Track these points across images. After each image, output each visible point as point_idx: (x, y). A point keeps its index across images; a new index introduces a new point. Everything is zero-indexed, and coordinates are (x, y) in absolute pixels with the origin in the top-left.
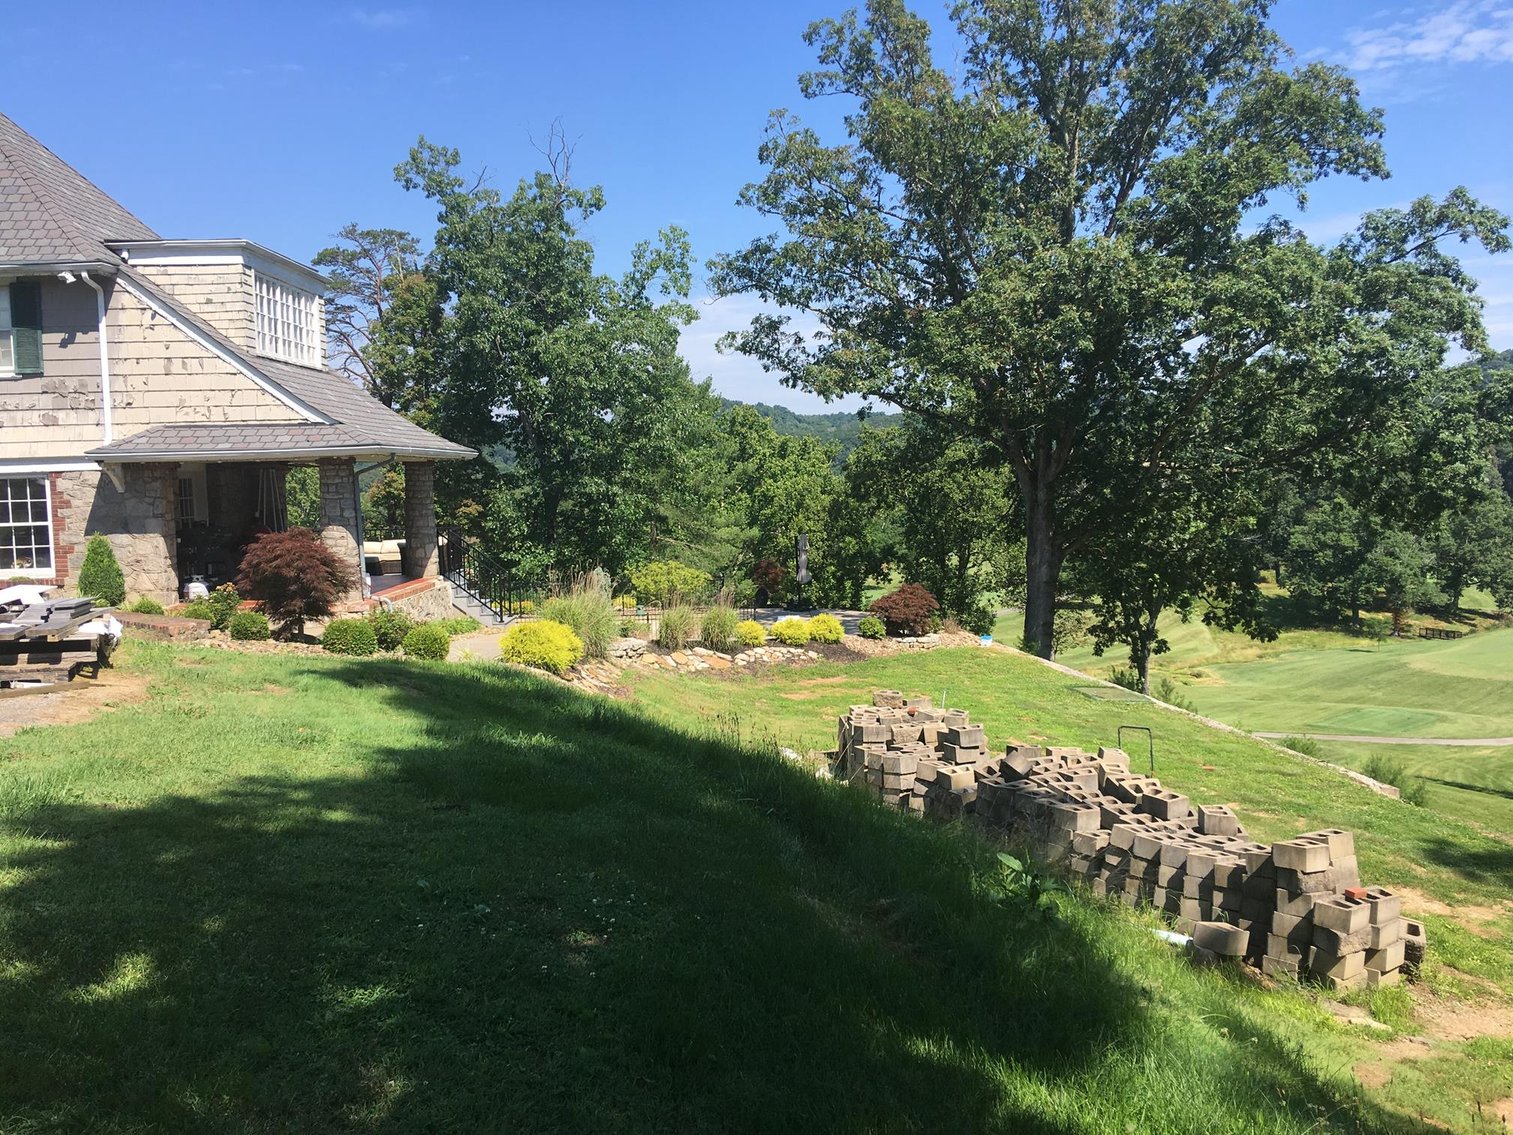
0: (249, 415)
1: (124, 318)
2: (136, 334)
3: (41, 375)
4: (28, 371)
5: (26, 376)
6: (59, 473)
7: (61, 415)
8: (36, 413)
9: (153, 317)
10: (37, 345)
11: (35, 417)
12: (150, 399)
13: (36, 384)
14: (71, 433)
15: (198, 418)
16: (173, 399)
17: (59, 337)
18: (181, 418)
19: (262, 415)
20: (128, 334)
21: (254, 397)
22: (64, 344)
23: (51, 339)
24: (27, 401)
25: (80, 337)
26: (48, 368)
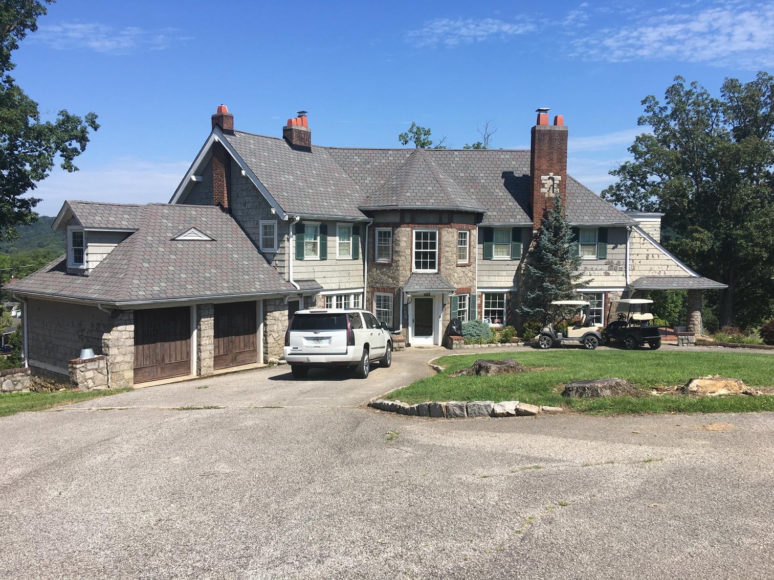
0: (673, 274)
1: (634, 240)
2: (638, 246)
3: (605, 259)
4: (602, 257)
5: (601, 259)
6: (609, 292)
7: (611, 272)
8: (602, 272)
9: (644, 240)
10: (605, 249)
11: (602, 273)
12: (641, 268)
13: (603, 262)
14: (614, 278)
15: (656, 274)
16: (648, 268)
17: (612, 246)
18: (651, 274)
19: (677, 274)
20: (635, 246)
21: (674, 268)
22: (613, 248)
23: (610, 246)
24: (600, 267)
25: (619, 245)
26: (608, 257)
